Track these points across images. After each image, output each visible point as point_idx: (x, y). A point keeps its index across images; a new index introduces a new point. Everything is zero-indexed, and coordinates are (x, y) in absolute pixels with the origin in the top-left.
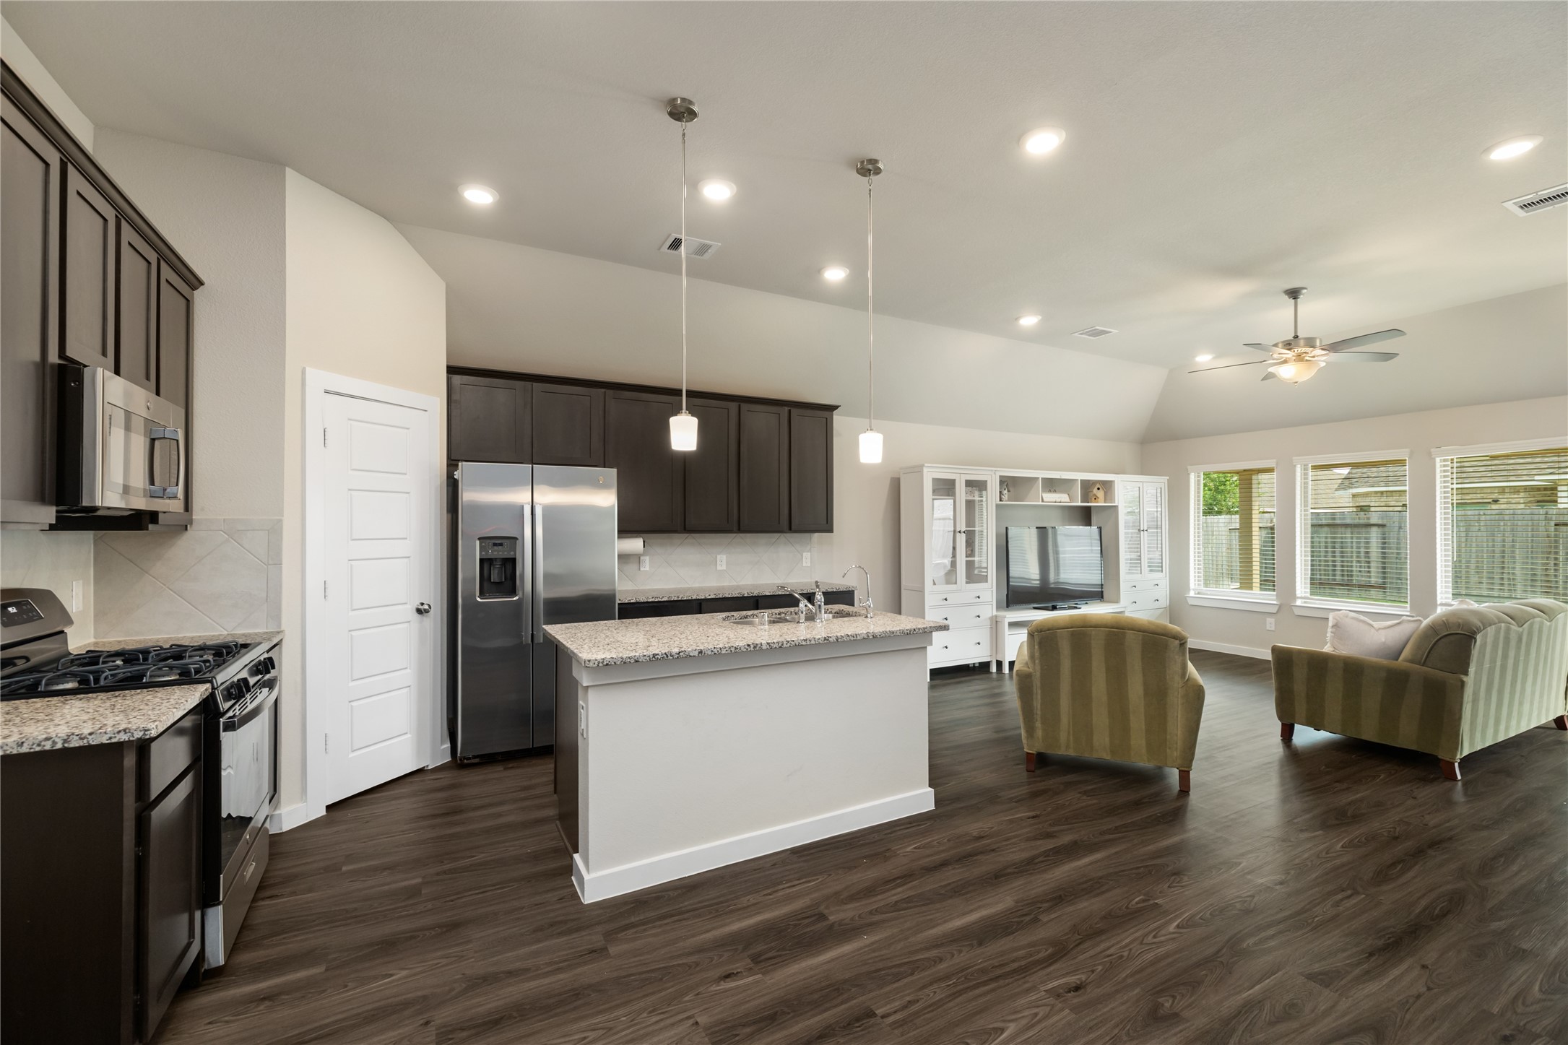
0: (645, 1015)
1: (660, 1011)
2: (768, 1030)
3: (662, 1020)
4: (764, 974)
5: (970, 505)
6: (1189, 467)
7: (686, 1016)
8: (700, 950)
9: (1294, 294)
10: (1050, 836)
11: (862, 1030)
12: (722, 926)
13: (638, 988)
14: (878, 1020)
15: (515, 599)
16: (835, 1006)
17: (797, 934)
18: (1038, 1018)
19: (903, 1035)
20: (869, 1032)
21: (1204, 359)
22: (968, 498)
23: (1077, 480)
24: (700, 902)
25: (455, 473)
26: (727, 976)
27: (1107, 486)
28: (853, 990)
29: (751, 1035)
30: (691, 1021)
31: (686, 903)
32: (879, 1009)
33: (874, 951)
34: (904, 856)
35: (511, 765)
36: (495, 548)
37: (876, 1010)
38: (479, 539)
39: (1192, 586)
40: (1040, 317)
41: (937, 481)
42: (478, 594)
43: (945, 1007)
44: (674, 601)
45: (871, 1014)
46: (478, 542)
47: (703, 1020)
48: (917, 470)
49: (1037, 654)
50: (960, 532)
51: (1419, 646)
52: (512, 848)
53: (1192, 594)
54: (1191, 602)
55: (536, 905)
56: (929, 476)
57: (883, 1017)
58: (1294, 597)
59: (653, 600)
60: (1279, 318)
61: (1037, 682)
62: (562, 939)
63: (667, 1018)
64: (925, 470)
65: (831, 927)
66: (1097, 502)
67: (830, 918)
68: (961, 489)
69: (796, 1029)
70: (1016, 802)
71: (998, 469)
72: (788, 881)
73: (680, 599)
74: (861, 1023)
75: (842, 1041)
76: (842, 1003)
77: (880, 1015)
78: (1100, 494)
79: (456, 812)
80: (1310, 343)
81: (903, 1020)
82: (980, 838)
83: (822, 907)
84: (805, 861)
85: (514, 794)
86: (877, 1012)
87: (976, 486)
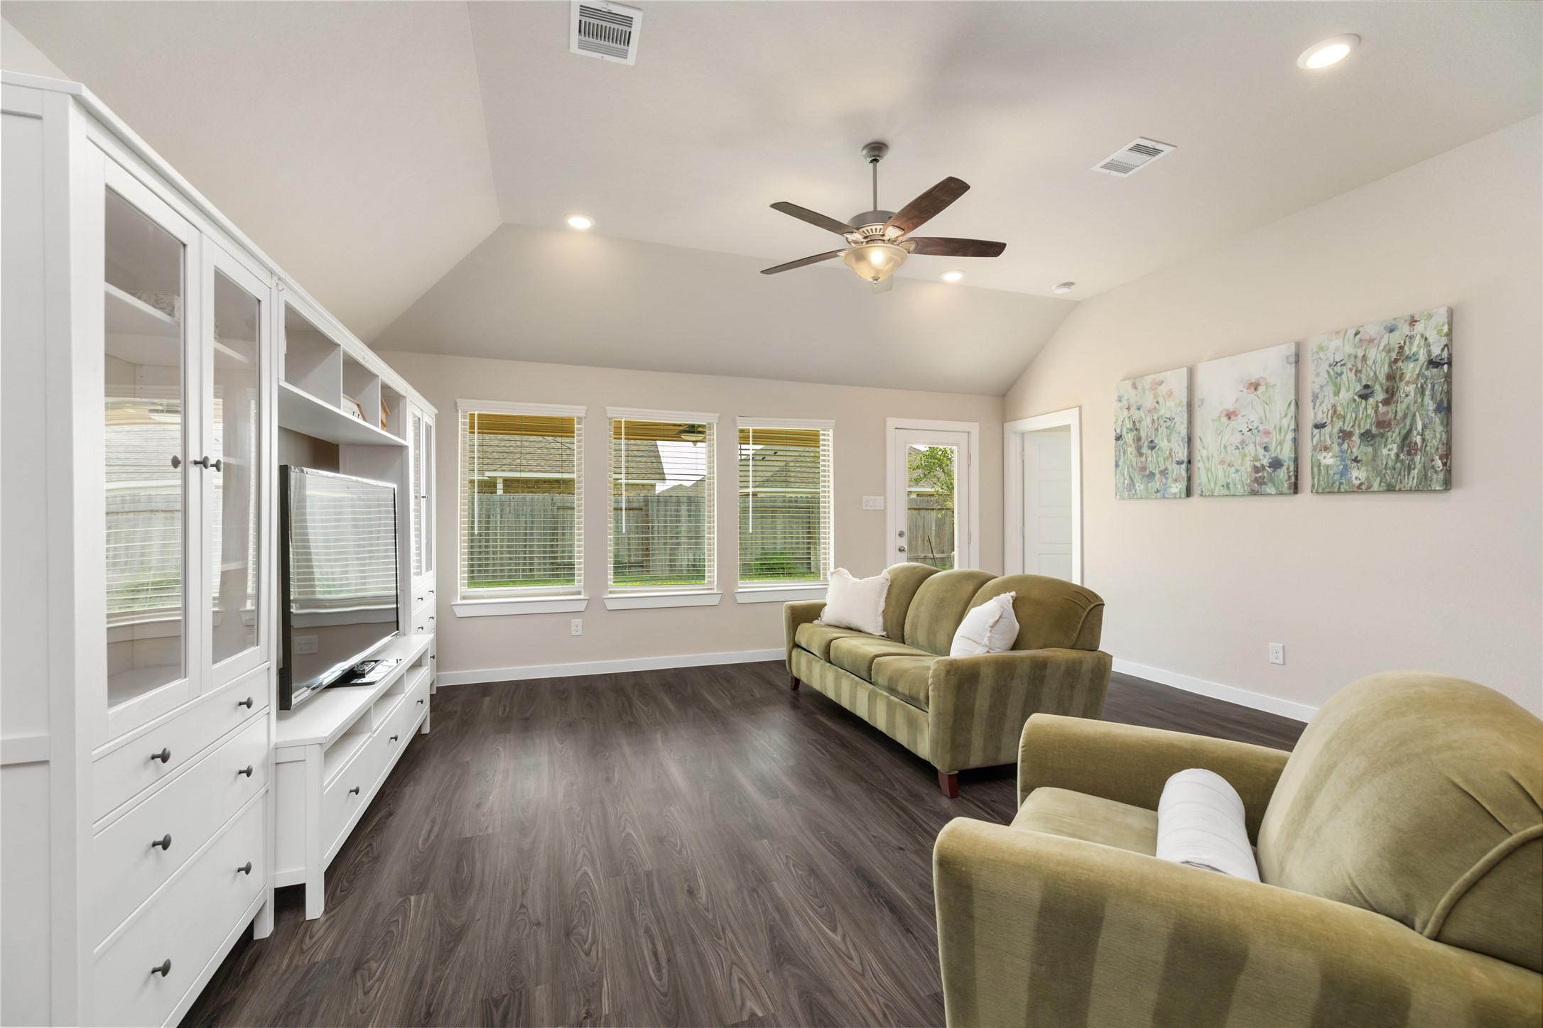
54: (460, 612)
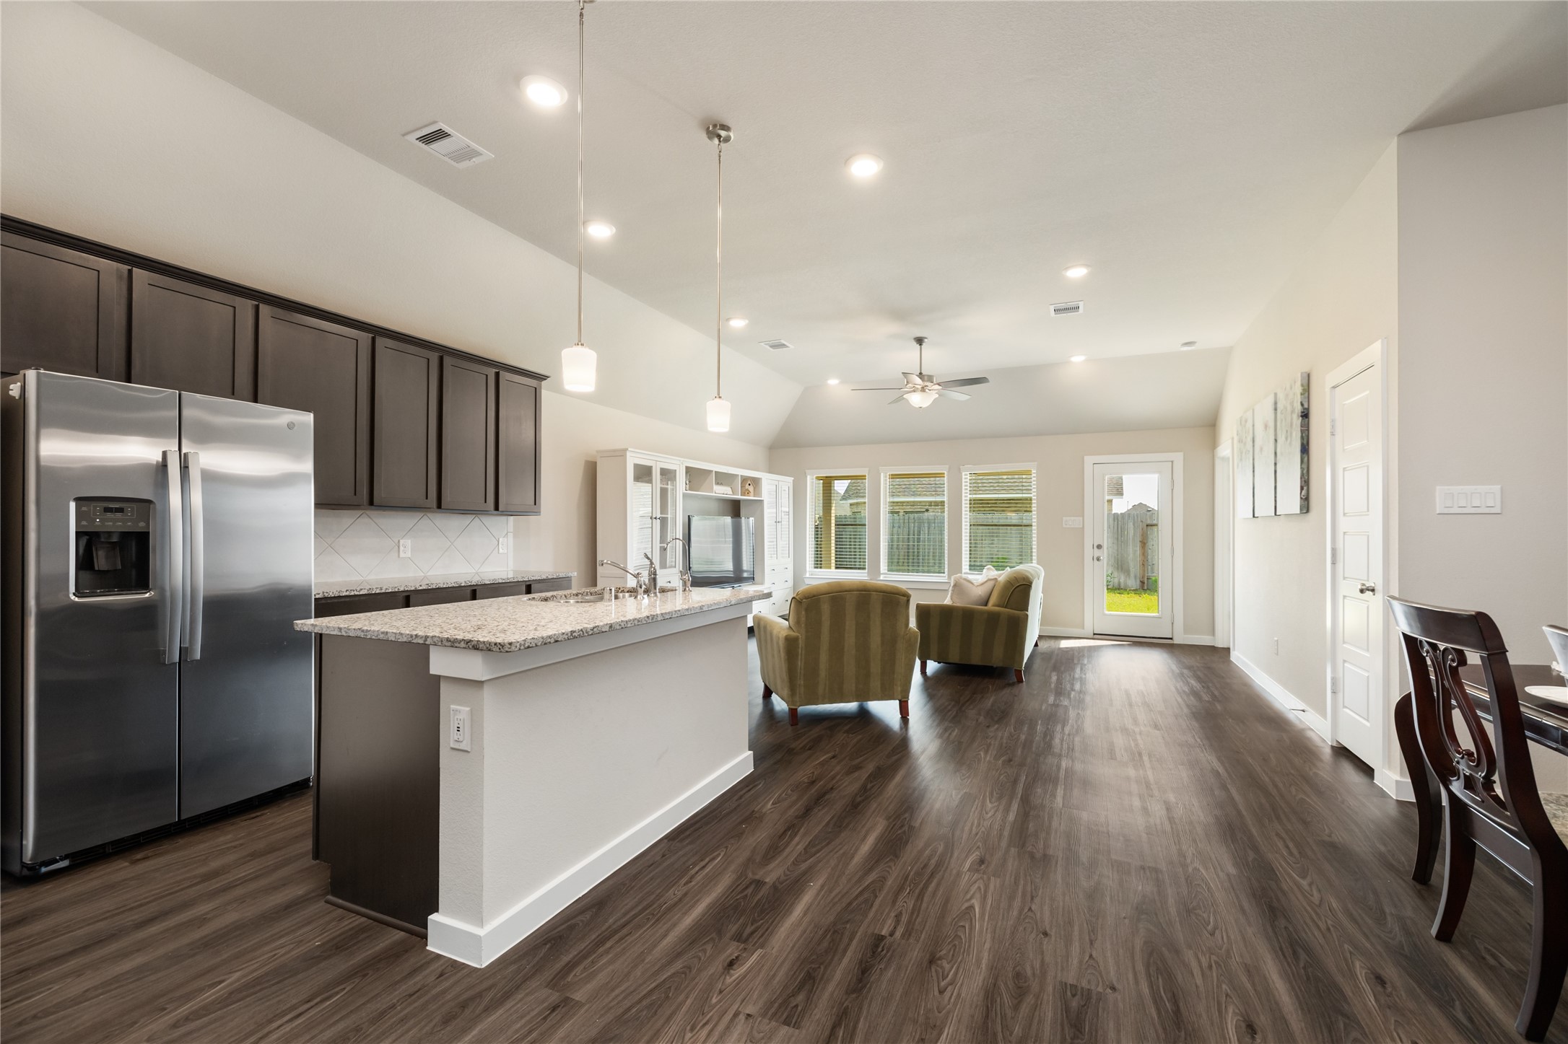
0: (689, 1035)
1: (701, 1024)
2: (817, 988)
3: (711, 1030)
4: (762, 946)
5: (664, 492)
6: (807, 471)
7: (731, 1016)
8: (676, 955)
9: (920, 341)
10: (858, 768)
11: (887, 952)
12: (675, 925)
13: (652, 1017)
14: (889, 940)
15: (147, 595)
16: (849, 945)
17: (754, 904)
18: (982, 890)
19: (918, 941)
20: (894, 951)
21: (833, 382)
22: (663, 486)
23: (738, 475)
24: (625, 915)
25: (12, 386)
26: (731, 964)
27: (755, 482)
28: (848, 926)
29: (808, 999)
30: (742, 1017)
31: (611, 921)
32: (882, 929)
33: (830, 891)
34: (772, 812)
35: (139, 856)
36: (109, 515)
37: (881, 931)
38: (78, 500)
39: (808, 569)
40: (747, 321)
41: (637, 466)
42: (72, 588)
43: (922, 909)
44: (375, 594)
45: (881, 938)
46: (73, 505)
47: (750, 1009)
48: (620, 454)
49: (803, 619)
50: (656, 518)
51: (1002, 595)
52: (283, 951)
53: (808, 575)
55: (411, 995)
56: (632, 460)
57: (891, 935)
58: (879, 574)
59: (347, 593)
60: (908, 357)
61: (801, 643)
62: (498, 1014)
63: (715, 1026)
64: (628, 454)
65: (774, 887)
66: (749, 496)
67: (767, 880)
68: (656, 475)
69: (838, 975)
70: (809, 749)
71: (686, 460)
72: (695, 864)
73: (383, 591)
74: (881, 947)
75: (883, 967)
76: (851, 940)
77: (887, 935)
78: (751, 488)
79: (101, 941)
80: (930, 379)
81: (907, 931)
82: (813, 783)
83: (750, 875)
84: (690, 843)
85: (198, 887)
86: (883, 934)
87: (667, 475)
